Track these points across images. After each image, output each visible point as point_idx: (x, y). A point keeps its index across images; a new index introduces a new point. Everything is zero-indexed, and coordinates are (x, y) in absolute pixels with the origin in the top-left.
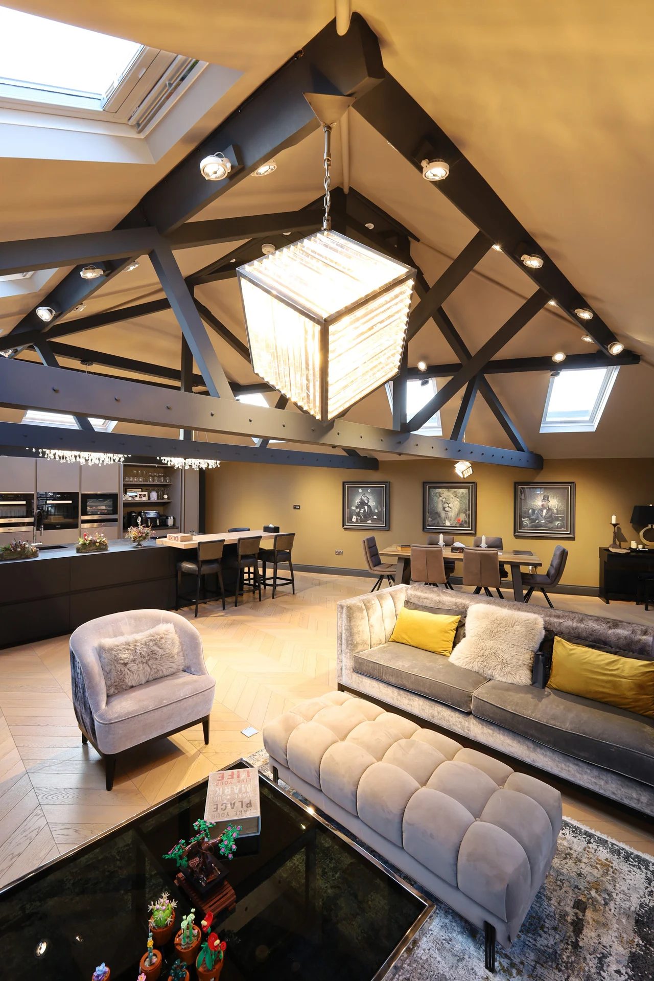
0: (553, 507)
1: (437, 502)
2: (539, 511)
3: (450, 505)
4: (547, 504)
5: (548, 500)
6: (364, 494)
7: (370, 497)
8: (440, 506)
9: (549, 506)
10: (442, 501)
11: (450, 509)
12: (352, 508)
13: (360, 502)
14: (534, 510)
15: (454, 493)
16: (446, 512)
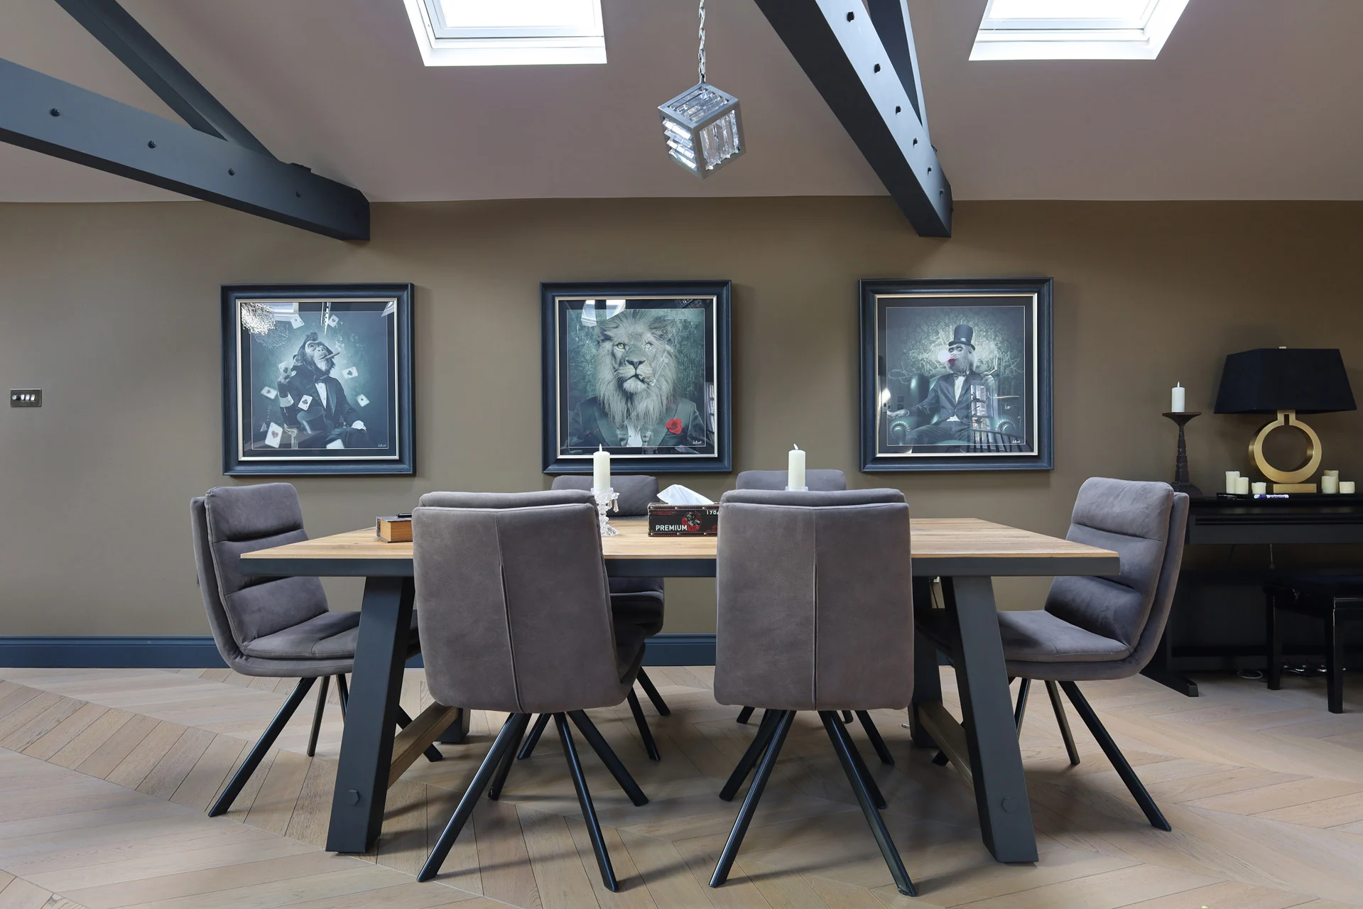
0: (984, 367)
1: (595, 361)
2: (943, 384)
3: (643, 370)
4: (966, 357)
5: (968, 343)
6: (314, 337)
7: (337, 347)
8: (606, 376)
9: (971, 365)
10: (613, 355)
11: (640, 386)
12: (264, 392)
13: (294, 368)
14: (924, 382)
15: (657, 325)
16: (629, 397)
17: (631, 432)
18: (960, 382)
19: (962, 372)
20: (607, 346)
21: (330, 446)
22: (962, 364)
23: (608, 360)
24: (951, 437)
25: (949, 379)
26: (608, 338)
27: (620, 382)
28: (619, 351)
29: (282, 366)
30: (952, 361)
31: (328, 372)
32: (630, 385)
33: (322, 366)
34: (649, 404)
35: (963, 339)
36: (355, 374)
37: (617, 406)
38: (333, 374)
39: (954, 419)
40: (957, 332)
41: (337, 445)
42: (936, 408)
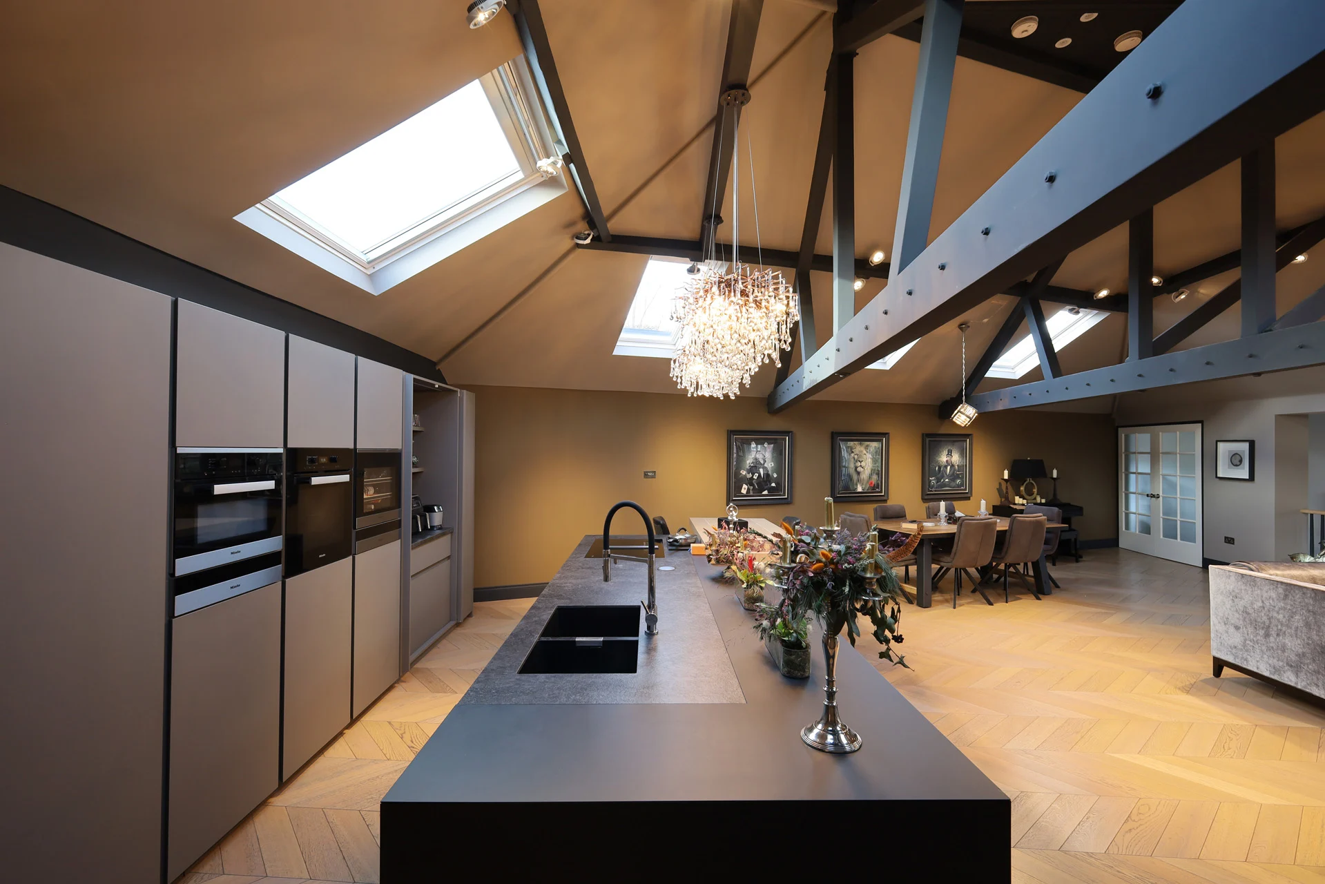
0: (955, 463)
1: (848, 461)
2: (944, 469)
4: (950, 460)
5: (951, 455)
6: (759, 451)
7: (766, 455)
8: (852, 466)
9: (952, 462)
10: (854, 458)
11: (862, 469)
12: (741, 472)
13: (753, 463)
14: (940, 468)
15: (867, 447)
16: (858, 473)
17: (859, 486)
18: (949, 468)
19: (949, 465)
20: (853, 455)
21: (763, 493)
22: (949, 462)
23: (853, 460)
24: (945, 486)
25: (946, 467)
26: (853, 452)
27: (856, 468)
28: (856, 457)
29: (748, 462)
30: (947, 461)
31: (764, 464)
32: (859, 469)
33: (762, 462)
34: (865, 475)
35: (950, 453)
36: (773, 465)
37: (855, 477)
38: (766, 465)
39: (947, 480)
40: (948, 451)
41: (766, 492)
42: (943, 477)
